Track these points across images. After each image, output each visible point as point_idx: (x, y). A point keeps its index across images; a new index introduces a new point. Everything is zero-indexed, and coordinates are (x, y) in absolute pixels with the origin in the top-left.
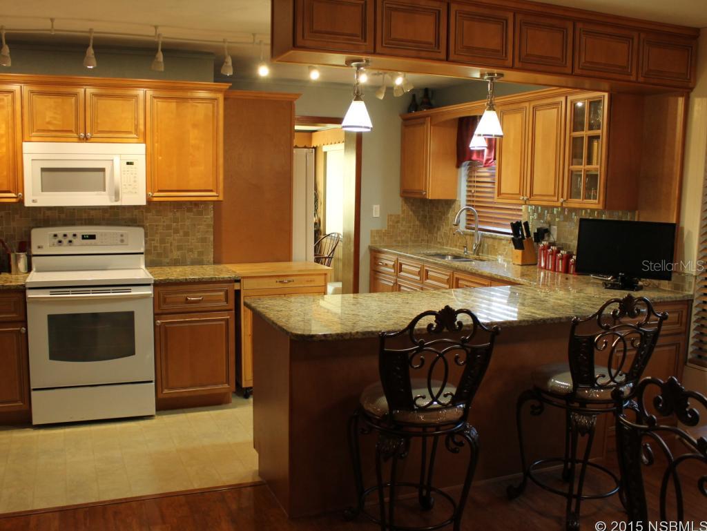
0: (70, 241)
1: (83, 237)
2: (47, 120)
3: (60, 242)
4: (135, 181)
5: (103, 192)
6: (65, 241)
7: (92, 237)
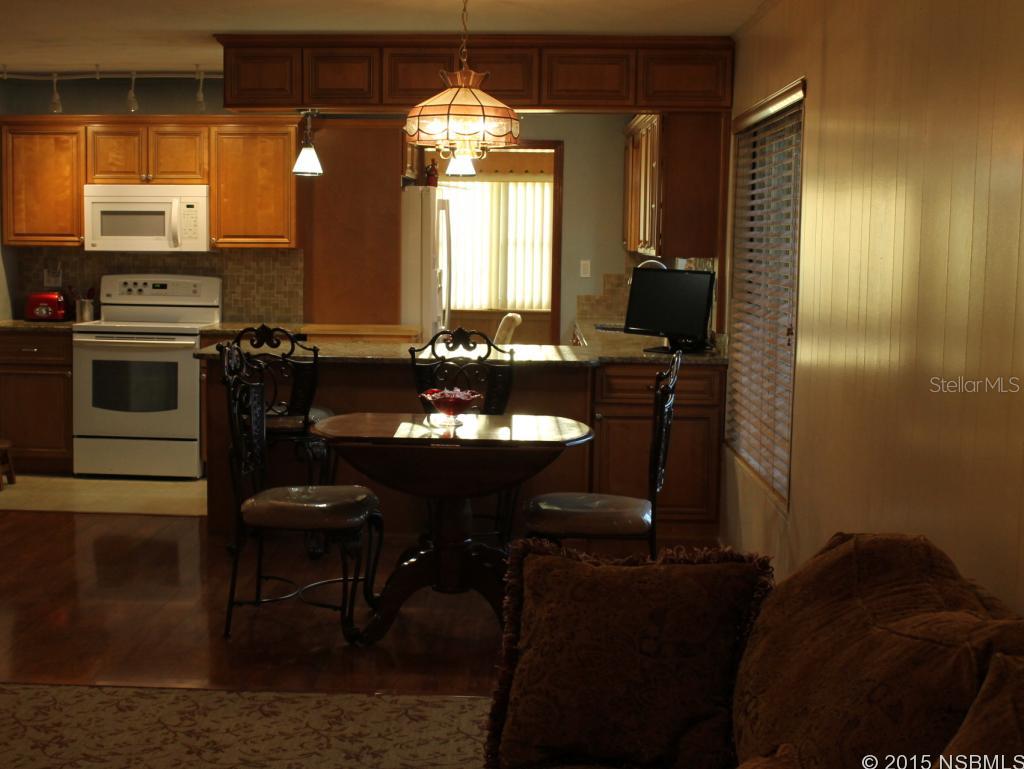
0: (140, 290)
1: (154, 287)
2: (110, 160)
3: (130, 290)
4: (195, 226)
5: (162, 237)
6: (135, 290)
7: (164, 286)
